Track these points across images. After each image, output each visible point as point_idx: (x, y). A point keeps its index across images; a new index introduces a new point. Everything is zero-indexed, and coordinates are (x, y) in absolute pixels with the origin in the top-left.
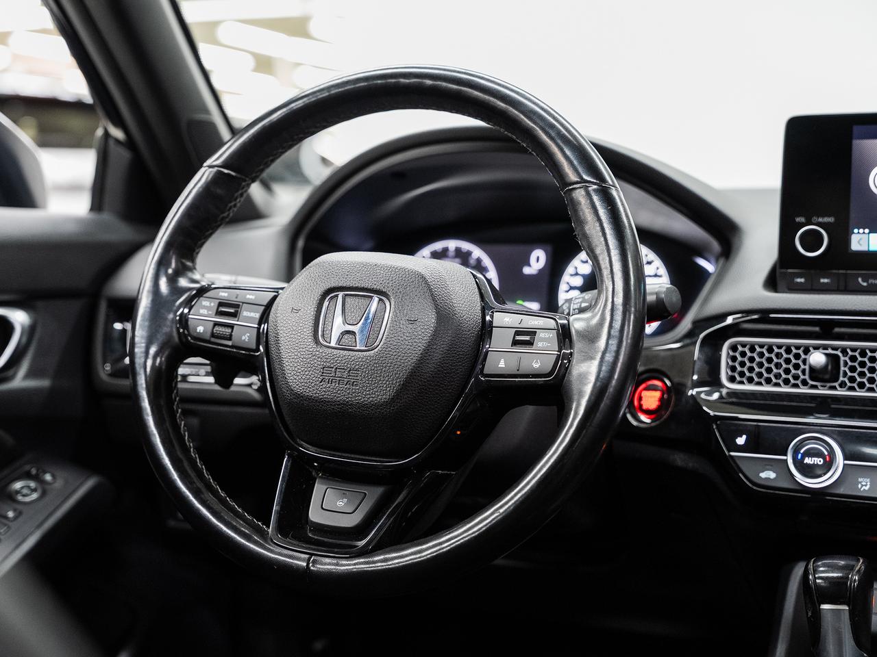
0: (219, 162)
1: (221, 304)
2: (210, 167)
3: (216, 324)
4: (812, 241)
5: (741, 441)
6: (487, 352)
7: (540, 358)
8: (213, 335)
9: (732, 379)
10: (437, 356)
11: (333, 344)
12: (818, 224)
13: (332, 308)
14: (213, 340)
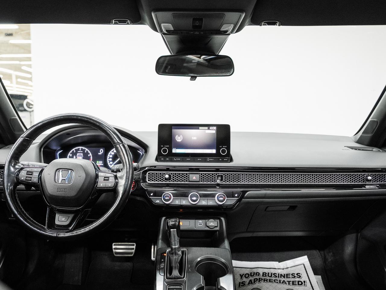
0: (24, 136)
1: (27, 172)
2: (22, 137)
3: (26, 177)
4: (165, 151)
5: (152, 194)
6: (98, 182)
7: (110, 184)
8: (26, 180)
9: (149, 180)
10: (86, 184)
11: (60, 182)
12: (166, 147)
13: (59, 173)
14: (26, 181)
